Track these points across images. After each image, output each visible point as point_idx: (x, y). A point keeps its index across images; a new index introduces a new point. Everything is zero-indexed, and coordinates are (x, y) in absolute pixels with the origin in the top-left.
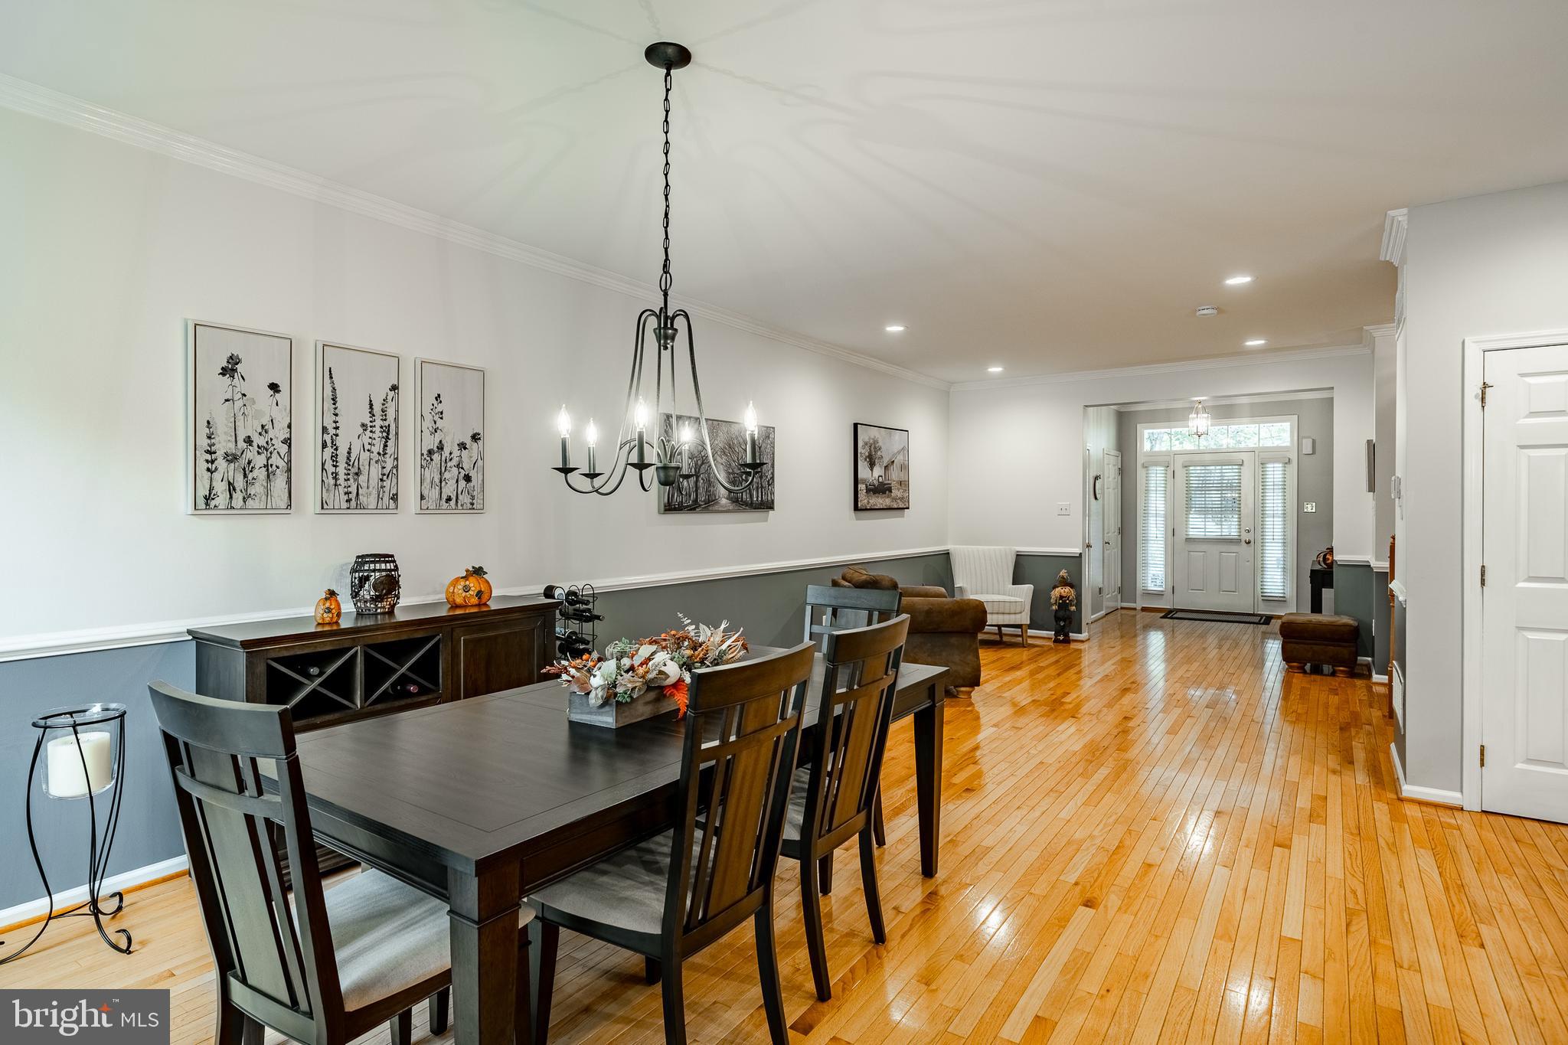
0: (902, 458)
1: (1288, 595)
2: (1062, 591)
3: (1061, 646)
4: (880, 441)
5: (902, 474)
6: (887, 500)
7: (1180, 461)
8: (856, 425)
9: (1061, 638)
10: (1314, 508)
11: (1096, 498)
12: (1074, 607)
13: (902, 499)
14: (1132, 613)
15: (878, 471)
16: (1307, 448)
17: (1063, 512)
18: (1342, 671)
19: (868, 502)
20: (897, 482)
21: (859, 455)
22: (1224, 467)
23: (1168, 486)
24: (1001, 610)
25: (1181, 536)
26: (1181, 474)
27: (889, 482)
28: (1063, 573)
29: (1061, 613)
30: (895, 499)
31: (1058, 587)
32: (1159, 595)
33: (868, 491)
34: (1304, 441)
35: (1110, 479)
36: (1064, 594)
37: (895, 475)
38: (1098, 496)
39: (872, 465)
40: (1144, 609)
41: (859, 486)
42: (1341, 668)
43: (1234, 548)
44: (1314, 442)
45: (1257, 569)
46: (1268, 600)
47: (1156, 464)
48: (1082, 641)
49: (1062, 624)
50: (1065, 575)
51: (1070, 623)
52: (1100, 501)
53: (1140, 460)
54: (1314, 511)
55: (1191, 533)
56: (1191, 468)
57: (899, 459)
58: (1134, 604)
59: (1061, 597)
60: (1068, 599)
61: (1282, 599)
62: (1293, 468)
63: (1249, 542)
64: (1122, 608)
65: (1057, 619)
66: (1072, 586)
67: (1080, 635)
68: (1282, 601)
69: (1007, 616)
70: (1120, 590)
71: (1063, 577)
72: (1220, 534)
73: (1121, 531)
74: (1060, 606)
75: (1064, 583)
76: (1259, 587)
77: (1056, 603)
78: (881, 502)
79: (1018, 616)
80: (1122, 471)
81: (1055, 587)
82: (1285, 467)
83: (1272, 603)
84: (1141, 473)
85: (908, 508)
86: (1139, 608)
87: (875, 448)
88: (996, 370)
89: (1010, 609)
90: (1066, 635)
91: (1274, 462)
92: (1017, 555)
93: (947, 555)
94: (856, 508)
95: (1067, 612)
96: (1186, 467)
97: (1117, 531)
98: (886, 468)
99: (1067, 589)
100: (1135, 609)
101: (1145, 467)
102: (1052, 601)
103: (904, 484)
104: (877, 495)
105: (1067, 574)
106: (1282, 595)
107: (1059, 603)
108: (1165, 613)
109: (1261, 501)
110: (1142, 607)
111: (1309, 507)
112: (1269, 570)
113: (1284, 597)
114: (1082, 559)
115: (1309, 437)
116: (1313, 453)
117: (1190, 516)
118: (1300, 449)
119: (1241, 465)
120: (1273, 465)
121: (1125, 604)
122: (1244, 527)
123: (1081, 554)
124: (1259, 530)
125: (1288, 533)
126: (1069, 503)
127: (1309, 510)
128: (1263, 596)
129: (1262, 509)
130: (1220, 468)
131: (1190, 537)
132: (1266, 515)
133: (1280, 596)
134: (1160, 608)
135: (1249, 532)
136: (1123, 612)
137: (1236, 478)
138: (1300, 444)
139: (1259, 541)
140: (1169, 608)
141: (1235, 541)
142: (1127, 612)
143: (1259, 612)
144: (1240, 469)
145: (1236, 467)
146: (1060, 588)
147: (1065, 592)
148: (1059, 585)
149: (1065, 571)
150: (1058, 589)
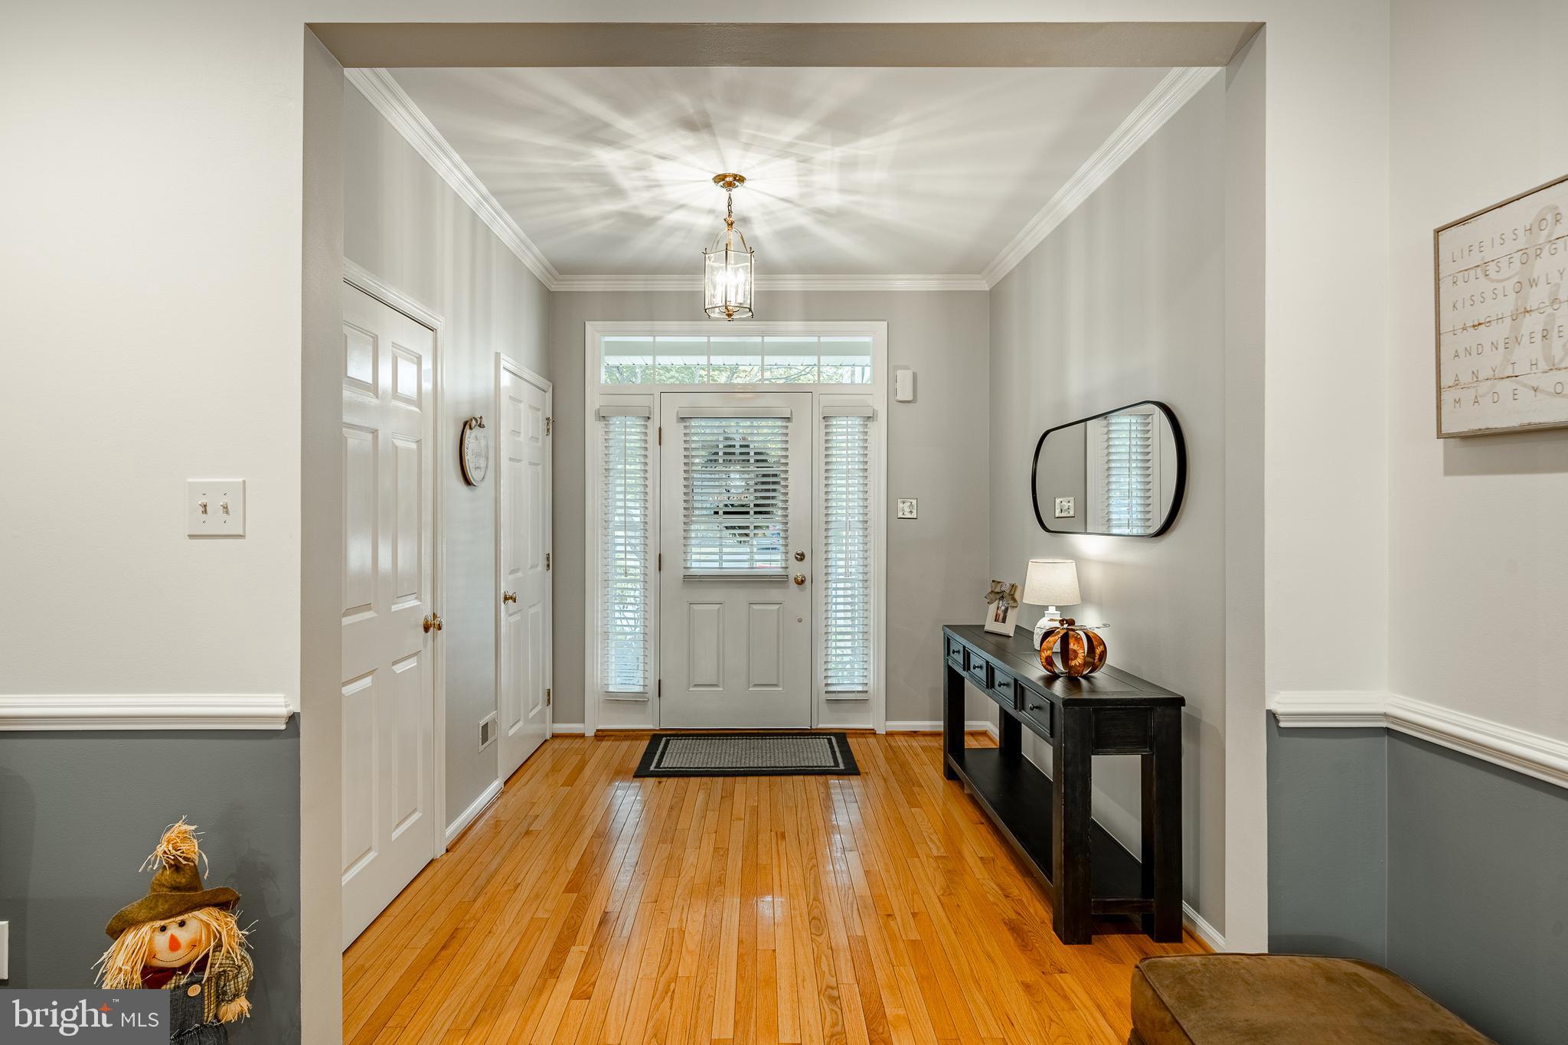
1: (871, 688)
2: (162, 941)
7: (673, 405)
10: (915, 511)
11: (467, 482)
14: (577, 744)
16: (905, 393)
17: (214, 523)
22: (757, 424)
23: (650, 460)
25: (673, 573)
26: (674, 433)
28: (179, 841)
31: (135, 923)
32: (636, 701)
34: (899, 373)
35: (522, 438)
38: (473, 474)
40: (601, 735)
43: (774, 594)
44: (915, 376)
45: (814, 639)
46: (837, 702)
47: (624, 411)
50: (192, 849)
52: (485, 488)
53: (594, 402)
54: (914, 515)
55: (694, 565)
56: (693, 423)
58: (581, 726)
59: (155, 977)
61: (859, 696)
62: (879, 431)
63: (803, 582)
64: (555, 736)
68: (859, 702)
70: (550, 697)
71: (177, 867)
72: (717, 565)
73: (552, 562)
75: (183, 893)
76: (820, 674)
80: (553, 425)
82: (865, 426)
83: (844, 707)
86: (590, 733)
91: (846, 416)
96: (685, 419)
97: (542, 562)
99: (194, 926)
100: (582, 736)
101: (601, 417)
105: (188, 847)
106: (860, 688)
108: (648, 742)
109: (823, 496)
110: (597, 730)
111: (907, 510)
112: (840, 637)
113: (866, 692)
114: (298, 735)
115: (906, 368)
116: (913, 401)
117: (692, 527)
118: (891, 391)
119: (788, 419)
120: (845, 423)
121: (563, 728)
122: (793, 551)
123: (293, 719)
124: (820, 556)
125: (871, 561)
126: (241, 480)
127: (908, 515)
128: (826, 692)
129: (826, 515)
130: (748, 423)
131: (692, 572)
132: (832, 525)
133: (858, 692)
134: (633, 730)
135: (801, 560)
136: (556, 744)
137: (779, 446)
138: (892, 380)
139: (820, 578)
140: (651, 727)
141: (777, 581)
142: (566, 744)
143: (820, 726)
144: (787, 427)
145: (779, 423)
146: (146, 929)
147: (174, 944)
148: (142, 915)
149: (181, 827)
150: (130, 938)
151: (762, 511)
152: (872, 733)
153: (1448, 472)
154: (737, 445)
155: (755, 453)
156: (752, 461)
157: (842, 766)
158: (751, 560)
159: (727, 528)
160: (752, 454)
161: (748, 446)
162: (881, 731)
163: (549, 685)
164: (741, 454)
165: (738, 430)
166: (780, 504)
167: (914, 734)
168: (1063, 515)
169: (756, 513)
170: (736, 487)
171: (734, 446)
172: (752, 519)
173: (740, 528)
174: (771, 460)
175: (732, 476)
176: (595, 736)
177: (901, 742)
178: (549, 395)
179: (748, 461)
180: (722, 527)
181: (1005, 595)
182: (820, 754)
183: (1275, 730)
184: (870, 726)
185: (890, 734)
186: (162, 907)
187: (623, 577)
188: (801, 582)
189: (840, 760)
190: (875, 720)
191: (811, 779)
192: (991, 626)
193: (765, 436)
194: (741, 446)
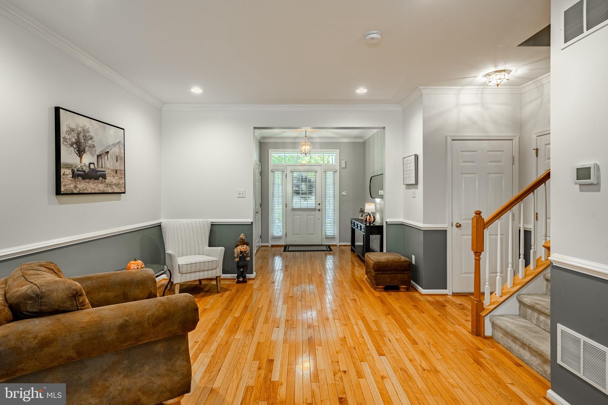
0: (117, 150)
1: (336, 235)
2: (242, 248)
3: (241, 285)
4: (91, 130)
5: (117, 164)
6: (100, 185)
7: (289, 169)
8: (57, 110)
9: (241, 279)
12: (249, 258)
13: (117, 185)
14: (267, 248)
15: (87, 159)
16: (343, 166)
17: (241, 196)
18: (404, 288)
19: (76, 187)
20: (112, 170)
21: (62, 139)
22: (309, 173)
23: (284, 182)
24: (202, 269)
25: (289, 208)
26: (289, 175)
27: (103, 169)
28: (242, 236)
29: (241, 263)
30: (110, 185)
31: (239, 246)
32: (279, 238)
33: (75, 176)
34: (342, 161)
35: (257, 177)
36: (243, 250)
37: (108, 164)
39: (80, 152)
41: (63, 171)
42: (403, 286)
43: (313, 213)
44: (346, 162)
45: (322, 224)
46: (328, 238)
47: (278, 170)
48: (253, 279)
49: (242, 270)
50: (243, 237)
51: (247, 268)
53: (271, 168)
54: (346, 194)
55: (294, 206)
56: (294, 173)
57: (114, 151)
58: (268, 244)
59: (241, 252)
60: (245, 253)
61: (333, 237)
62: (337, 174)
63: (320, 210)
64: (262, 246)
65: (239, 267)
66: (247, 244)
67: (252, 275)
68: (333, 238)
69: (206, 273)
70: (261, 237)
71: (242, 239)
72: (299, 206)
73: (261, 205)
74: (241, 258)
75: (243, 242)
76: (324, 232)
77: (238, 257)
78: (93, 187)
79: (214, 271)
80: (261, 173)
81: (236, 247)
82: (334, 174)
83: (329, 239)
84: (271, 174)
85: (125, 193)
87: (85, 136)
88: (197, 90)
89: (208, 267)
90: (244, 277)
91: (330, 171)
92: (212, 225)
93: (159, 226)
94: (58, 192)
95: (245, 262)
96: (292, 172)
97: (259, 205)
98: (98, 156)
99: (245, 247)
100: (268, 246)
101: (272, 171)
102: (235, 255)
103: (121, 173)
104: (87, 180)
105: (244, 237)
107: (240, 256)
108: (284, 248)
109: (324, 190)
110: (272, 245)
111: (344, 193)
112: (328, 223)
113: (334, 236)
114: (253, 225)
115: (344, 160)
116: (346, 168)
117: (294, 197)
118: (340, 165)
119: (316, 172)
120: (329, 173)
121: (264, 244)
122: (318, 203)
123: (252, 223)
124: (324, 204)
125: (335, 205)
126: (245, 190)
127: (344, 194)
128: (325, 236)
129: (325, 194)
130: (307, 173)
131: (294, 208)
132: (326, 197)
133: (333, 236)
134: (280, 245)
135: (319, 205)
136: (263, 248)
137: (314, 178)
138: (340, 163)
139: (324, 209)
140: (284, 244)
141: (313, 210)
142: (264, 248)
143: (324, 244)
144: (316, 174)
145: (314, 173)
146: (240, 246)
147: (243, 248)
148: (239, 245)
149: (242, 234)
150: (239, 247)
151: (310, 193)
152: (336, 245)
153: (406, 189)
154: (304, 178)
155: (309, 180)
156: (308, 182)
157: (329, 250)
158: (308, 205)
159: (301, 197)
160: (308, 180)
161: (307, 178)
162: (338, 245)
163: (260, 234)
164: (305, 180)
165: (304, 174)
166: (314, 192)
167: (346, 246)
168: (381, 194)
169: (309, 194)
170: (304, 188)
171: (303, 178)
172: (308, 196)
173: (304, 197)
174: (312, 182)
175: (303, 185)
176: (271, 246)
177: (343, 248)
178: (260, 166)
179: (307, 182)
180: (300, 197)
181: (362, 211)
182: (324, 248)
183: (387, 224)
184: (336, 244)
185: (340, 246)
186: (242, 244)
187: (278, 209)
188: (319, 210)
189: (328, 248)
190: (337, 242)
191: (322, 252)
192: (360, 218)
193: (311, 176)
194: (305, 178)
